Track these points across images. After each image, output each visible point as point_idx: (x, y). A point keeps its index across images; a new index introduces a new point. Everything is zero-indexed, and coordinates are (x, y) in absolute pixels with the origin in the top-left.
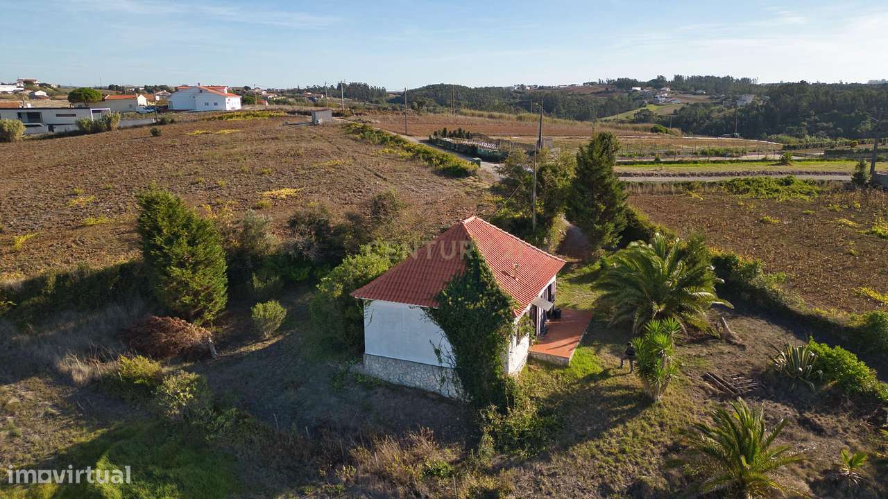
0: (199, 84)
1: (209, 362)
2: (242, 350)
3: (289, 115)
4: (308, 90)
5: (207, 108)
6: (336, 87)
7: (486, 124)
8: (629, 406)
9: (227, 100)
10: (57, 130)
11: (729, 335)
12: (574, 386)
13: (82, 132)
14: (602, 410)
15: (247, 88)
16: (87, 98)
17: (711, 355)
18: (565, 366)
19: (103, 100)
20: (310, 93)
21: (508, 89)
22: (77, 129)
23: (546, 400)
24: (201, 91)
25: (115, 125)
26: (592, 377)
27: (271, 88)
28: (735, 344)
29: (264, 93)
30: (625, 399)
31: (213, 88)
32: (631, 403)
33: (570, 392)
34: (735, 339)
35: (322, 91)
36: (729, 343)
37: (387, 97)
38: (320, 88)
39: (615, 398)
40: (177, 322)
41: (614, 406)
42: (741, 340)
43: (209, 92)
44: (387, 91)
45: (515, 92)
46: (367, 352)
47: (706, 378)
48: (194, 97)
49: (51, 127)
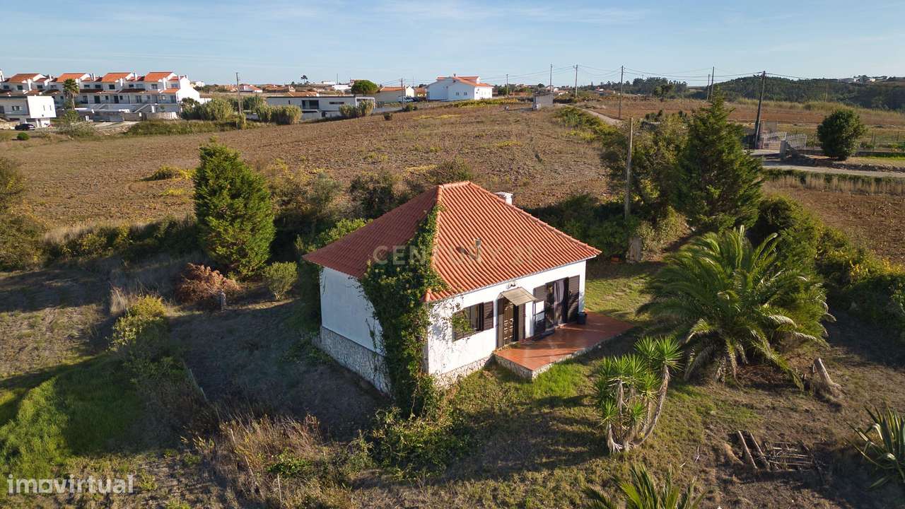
0: (455, 75)
1: (216, 313)
2: (250, 307)
3: (520, 102)
4: (601, 87)
5: (458, 98)
6: (631, 83)
7: (741, 110)
8: (579, 448)
9: (476, 90)
10: (328, 115)
11: (826, 387)
12: (519, 407)
13: (343, 117)
14: (534, 445)
15: (541, 86)
16: (365, 89)
17: (774, 408)
18: (528, 380)
19: (379, 92)
20: (602, 90)
21: (844, 81)
22: (339, 114)
23: (470, 416)
24: (454, 81)
25: (369, 112)
26: (553, 402)
27: (566, 86)
28: (828, 401)
29: (556, 90)
30: (578, 439)
31: (466, 79)
32: (584, 445)
33: (509, 413)
34: (831, 393)
35: (616, 87)
36: (819, 397)
37: (686, 93)
38: (615, 84)
39: (565, 433)
40: (205, 270)
41: (557, 443)
42: (841, 396)
43: (461, 82)
44: (688, 85)
45: (853, 84)
46: (324, 324)
47: (734, 439)
48: (447, 87)
49: (324, 114)
